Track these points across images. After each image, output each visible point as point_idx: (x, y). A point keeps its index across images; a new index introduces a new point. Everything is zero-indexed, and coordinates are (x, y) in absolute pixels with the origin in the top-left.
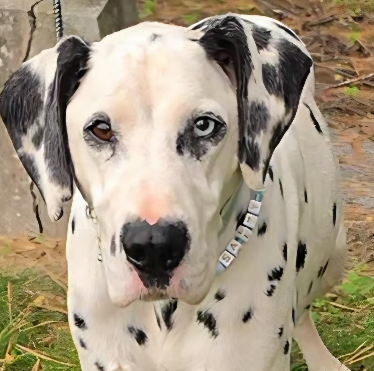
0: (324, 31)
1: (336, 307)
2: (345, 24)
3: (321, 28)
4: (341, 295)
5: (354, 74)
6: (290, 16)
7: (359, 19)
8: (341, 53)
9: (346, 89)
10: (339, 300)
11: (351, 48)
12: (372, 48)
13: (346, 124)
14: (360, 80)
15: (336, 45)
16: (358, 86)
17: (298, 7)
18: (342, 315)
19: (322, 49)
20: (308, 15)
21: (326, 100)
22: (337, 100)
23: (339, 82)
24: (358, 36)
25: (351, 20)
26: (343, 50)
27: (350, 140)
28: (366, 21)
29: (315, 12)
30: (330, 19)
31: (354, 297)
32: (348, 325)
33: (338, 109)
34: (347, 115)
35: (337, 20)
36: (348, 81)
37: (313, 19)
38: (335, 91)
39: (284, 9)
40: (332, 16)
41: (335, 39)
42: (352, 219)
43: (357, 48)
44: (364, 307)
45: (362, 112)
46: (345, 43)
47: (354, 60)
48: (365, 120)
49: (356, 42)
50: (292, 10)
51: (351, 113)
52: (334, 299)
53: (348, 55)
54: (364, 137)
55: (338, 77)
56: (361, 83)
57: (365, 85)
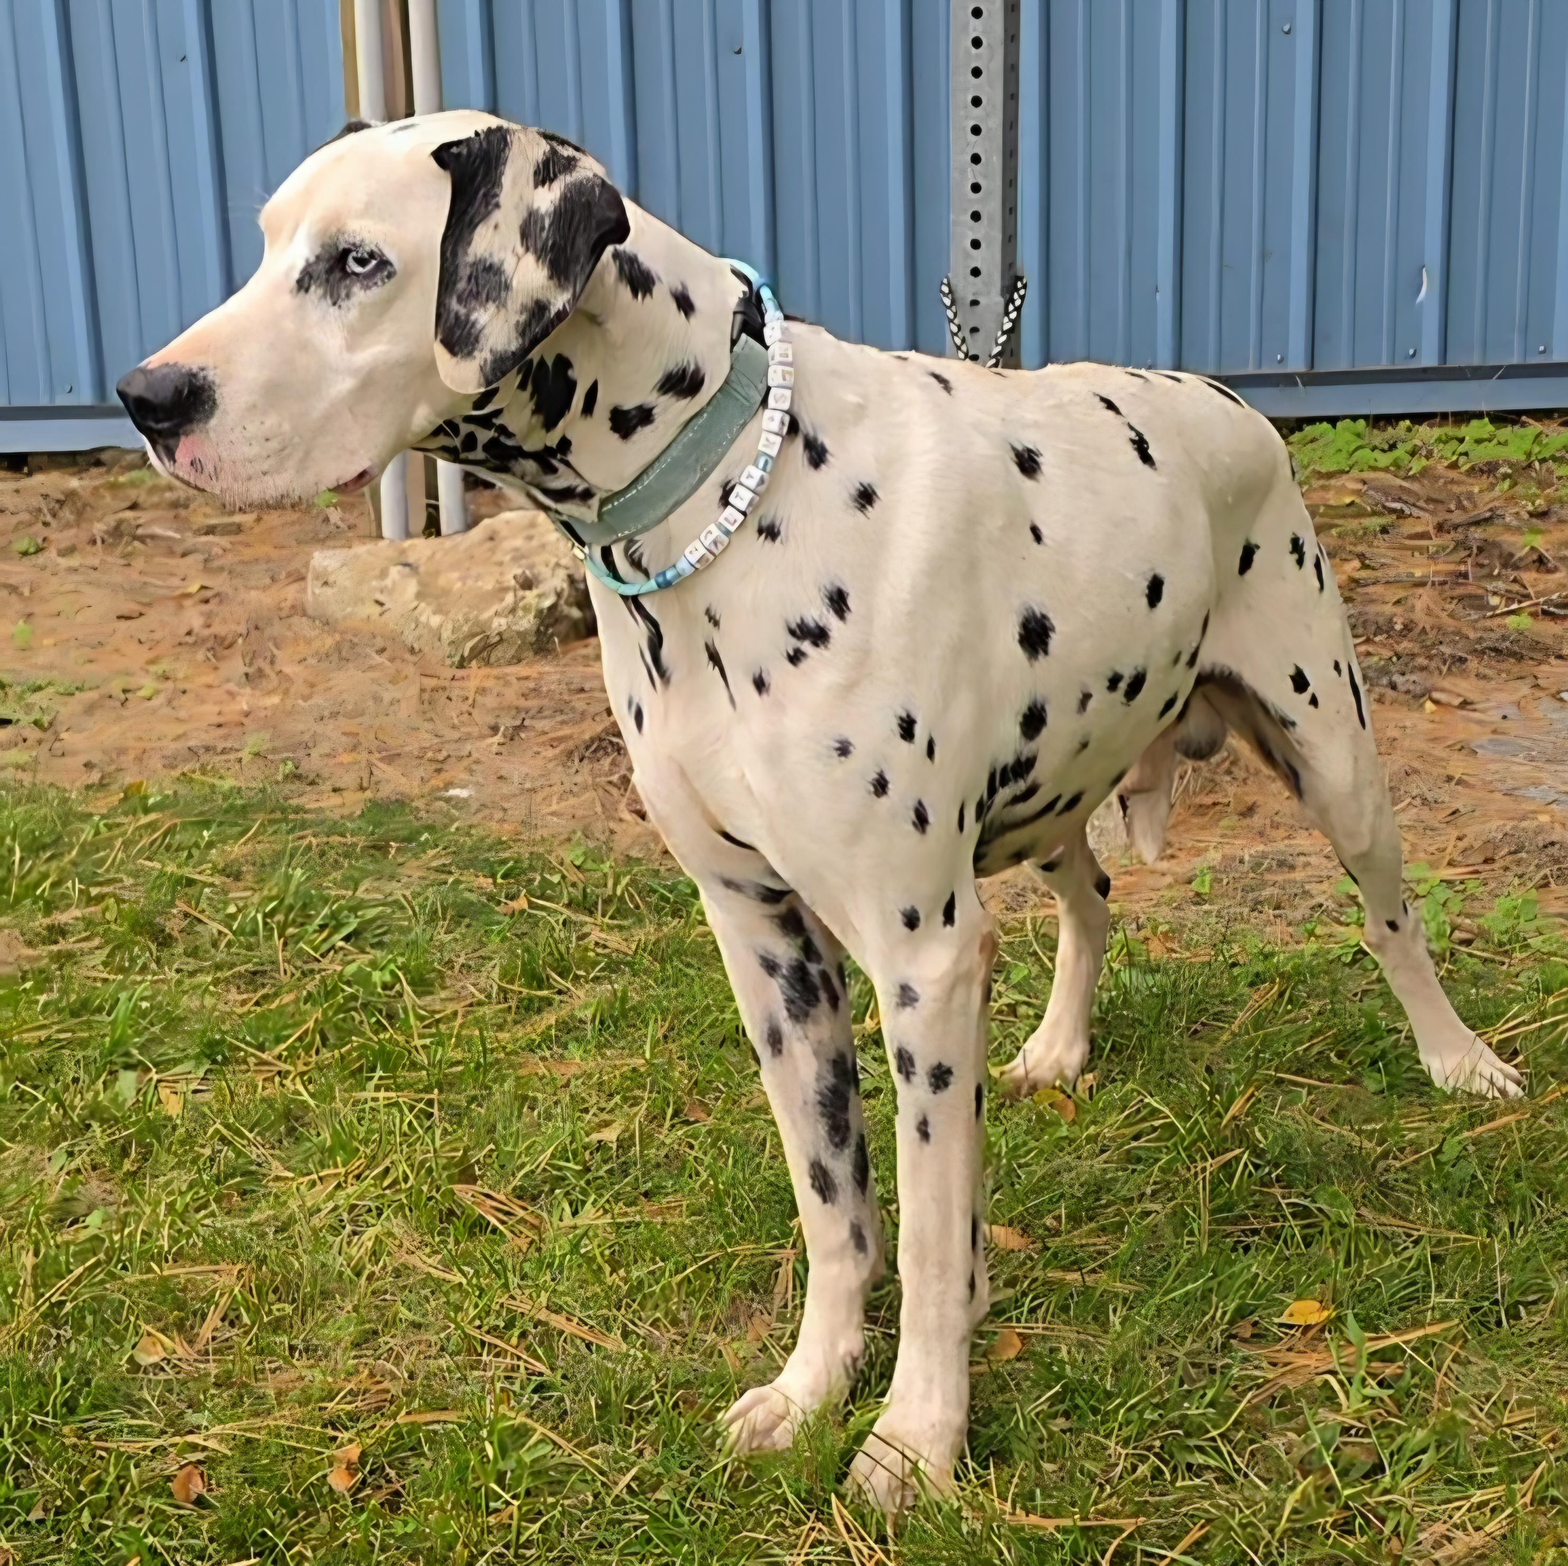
0: (1477, 534)
1: (1470, 955)
2: (1515, 523)
3: (1472, 529)
4: (1483, 934)
5: (1527, 597)
6: (1416, 512)
7: (1543, 515)
8: (1505, 566)
9: (1511, 621)
10: (1478, 943)
11: (1521, 559)
12: (1562, 559)
13: (1508, 672)
14: (1537, 604)
15: (1496, 552)
16: (1534, 615)
17: (1429, 500)
18: (1480, 968)
19: (1469, 561)
20: (1450, 511)
21: (1472, 635)
22: (1492, 635)
23: (1495, 608)
24: (1539, 542)
25: (1526, 516)
26: (1508, 561)
27: (1515, 697)
28: (1554, 519)
29: (1463, 508)
30: (1488, 514)
31: (1505, 938)
32: (1493, 984)
33: (1496, 650)
34: (1512, 660)
35: (1502, 517)
36: (1514, 606)
37: (1458, 517)
38: (1488, 623)
39: (1406, 502)
40: (1491, 510)
41: (1496, 545)
42: (1512, 819)
43: (1535, 557)
44: (1524, 955)
45: (1538, 656)
46: (1512, 550)
47: (1528, 577)
48: (1544, 668)
49: (1533, 549)
50: (1421, 503)
51: (1519, 658)
52: (1468, 943)
53: (1516, 567)
54: (1539, 694)
55: (1494, 601)
56: (1539, 609)
57: (1545, 613)
